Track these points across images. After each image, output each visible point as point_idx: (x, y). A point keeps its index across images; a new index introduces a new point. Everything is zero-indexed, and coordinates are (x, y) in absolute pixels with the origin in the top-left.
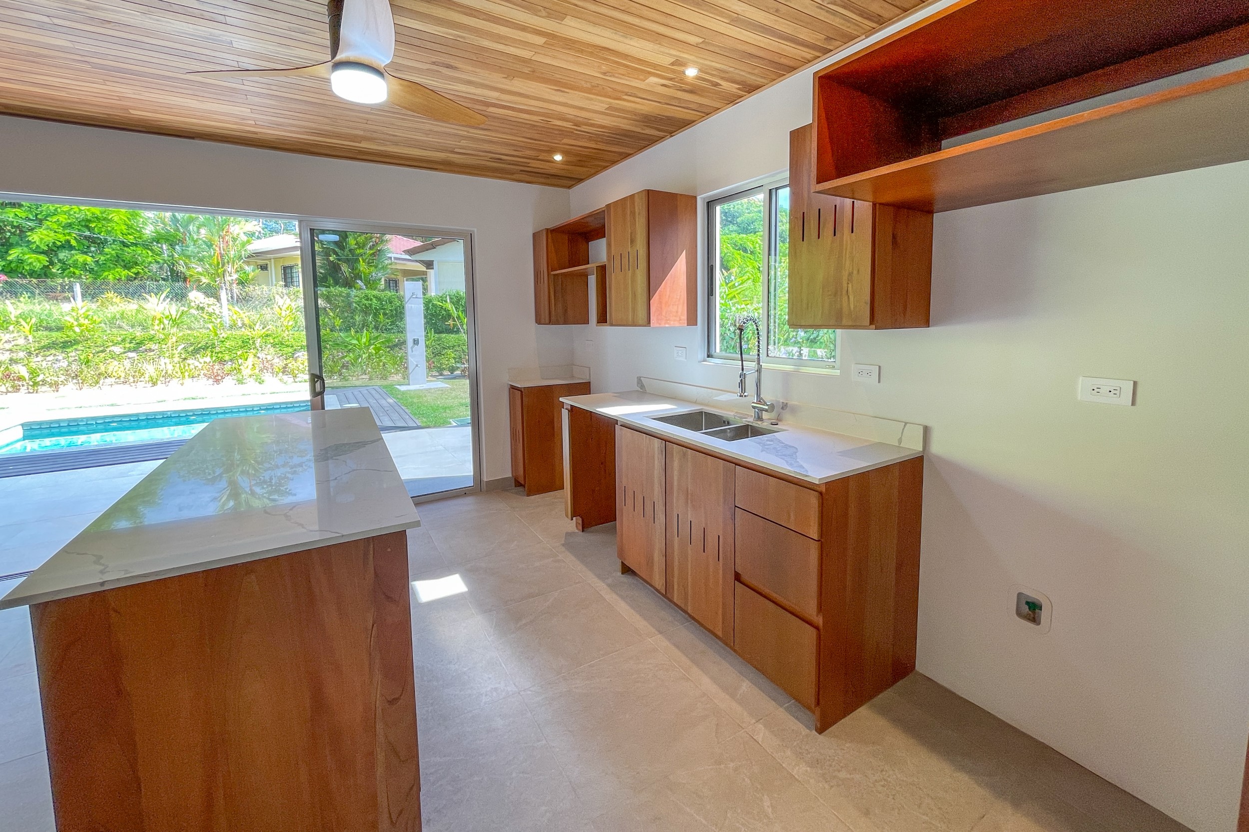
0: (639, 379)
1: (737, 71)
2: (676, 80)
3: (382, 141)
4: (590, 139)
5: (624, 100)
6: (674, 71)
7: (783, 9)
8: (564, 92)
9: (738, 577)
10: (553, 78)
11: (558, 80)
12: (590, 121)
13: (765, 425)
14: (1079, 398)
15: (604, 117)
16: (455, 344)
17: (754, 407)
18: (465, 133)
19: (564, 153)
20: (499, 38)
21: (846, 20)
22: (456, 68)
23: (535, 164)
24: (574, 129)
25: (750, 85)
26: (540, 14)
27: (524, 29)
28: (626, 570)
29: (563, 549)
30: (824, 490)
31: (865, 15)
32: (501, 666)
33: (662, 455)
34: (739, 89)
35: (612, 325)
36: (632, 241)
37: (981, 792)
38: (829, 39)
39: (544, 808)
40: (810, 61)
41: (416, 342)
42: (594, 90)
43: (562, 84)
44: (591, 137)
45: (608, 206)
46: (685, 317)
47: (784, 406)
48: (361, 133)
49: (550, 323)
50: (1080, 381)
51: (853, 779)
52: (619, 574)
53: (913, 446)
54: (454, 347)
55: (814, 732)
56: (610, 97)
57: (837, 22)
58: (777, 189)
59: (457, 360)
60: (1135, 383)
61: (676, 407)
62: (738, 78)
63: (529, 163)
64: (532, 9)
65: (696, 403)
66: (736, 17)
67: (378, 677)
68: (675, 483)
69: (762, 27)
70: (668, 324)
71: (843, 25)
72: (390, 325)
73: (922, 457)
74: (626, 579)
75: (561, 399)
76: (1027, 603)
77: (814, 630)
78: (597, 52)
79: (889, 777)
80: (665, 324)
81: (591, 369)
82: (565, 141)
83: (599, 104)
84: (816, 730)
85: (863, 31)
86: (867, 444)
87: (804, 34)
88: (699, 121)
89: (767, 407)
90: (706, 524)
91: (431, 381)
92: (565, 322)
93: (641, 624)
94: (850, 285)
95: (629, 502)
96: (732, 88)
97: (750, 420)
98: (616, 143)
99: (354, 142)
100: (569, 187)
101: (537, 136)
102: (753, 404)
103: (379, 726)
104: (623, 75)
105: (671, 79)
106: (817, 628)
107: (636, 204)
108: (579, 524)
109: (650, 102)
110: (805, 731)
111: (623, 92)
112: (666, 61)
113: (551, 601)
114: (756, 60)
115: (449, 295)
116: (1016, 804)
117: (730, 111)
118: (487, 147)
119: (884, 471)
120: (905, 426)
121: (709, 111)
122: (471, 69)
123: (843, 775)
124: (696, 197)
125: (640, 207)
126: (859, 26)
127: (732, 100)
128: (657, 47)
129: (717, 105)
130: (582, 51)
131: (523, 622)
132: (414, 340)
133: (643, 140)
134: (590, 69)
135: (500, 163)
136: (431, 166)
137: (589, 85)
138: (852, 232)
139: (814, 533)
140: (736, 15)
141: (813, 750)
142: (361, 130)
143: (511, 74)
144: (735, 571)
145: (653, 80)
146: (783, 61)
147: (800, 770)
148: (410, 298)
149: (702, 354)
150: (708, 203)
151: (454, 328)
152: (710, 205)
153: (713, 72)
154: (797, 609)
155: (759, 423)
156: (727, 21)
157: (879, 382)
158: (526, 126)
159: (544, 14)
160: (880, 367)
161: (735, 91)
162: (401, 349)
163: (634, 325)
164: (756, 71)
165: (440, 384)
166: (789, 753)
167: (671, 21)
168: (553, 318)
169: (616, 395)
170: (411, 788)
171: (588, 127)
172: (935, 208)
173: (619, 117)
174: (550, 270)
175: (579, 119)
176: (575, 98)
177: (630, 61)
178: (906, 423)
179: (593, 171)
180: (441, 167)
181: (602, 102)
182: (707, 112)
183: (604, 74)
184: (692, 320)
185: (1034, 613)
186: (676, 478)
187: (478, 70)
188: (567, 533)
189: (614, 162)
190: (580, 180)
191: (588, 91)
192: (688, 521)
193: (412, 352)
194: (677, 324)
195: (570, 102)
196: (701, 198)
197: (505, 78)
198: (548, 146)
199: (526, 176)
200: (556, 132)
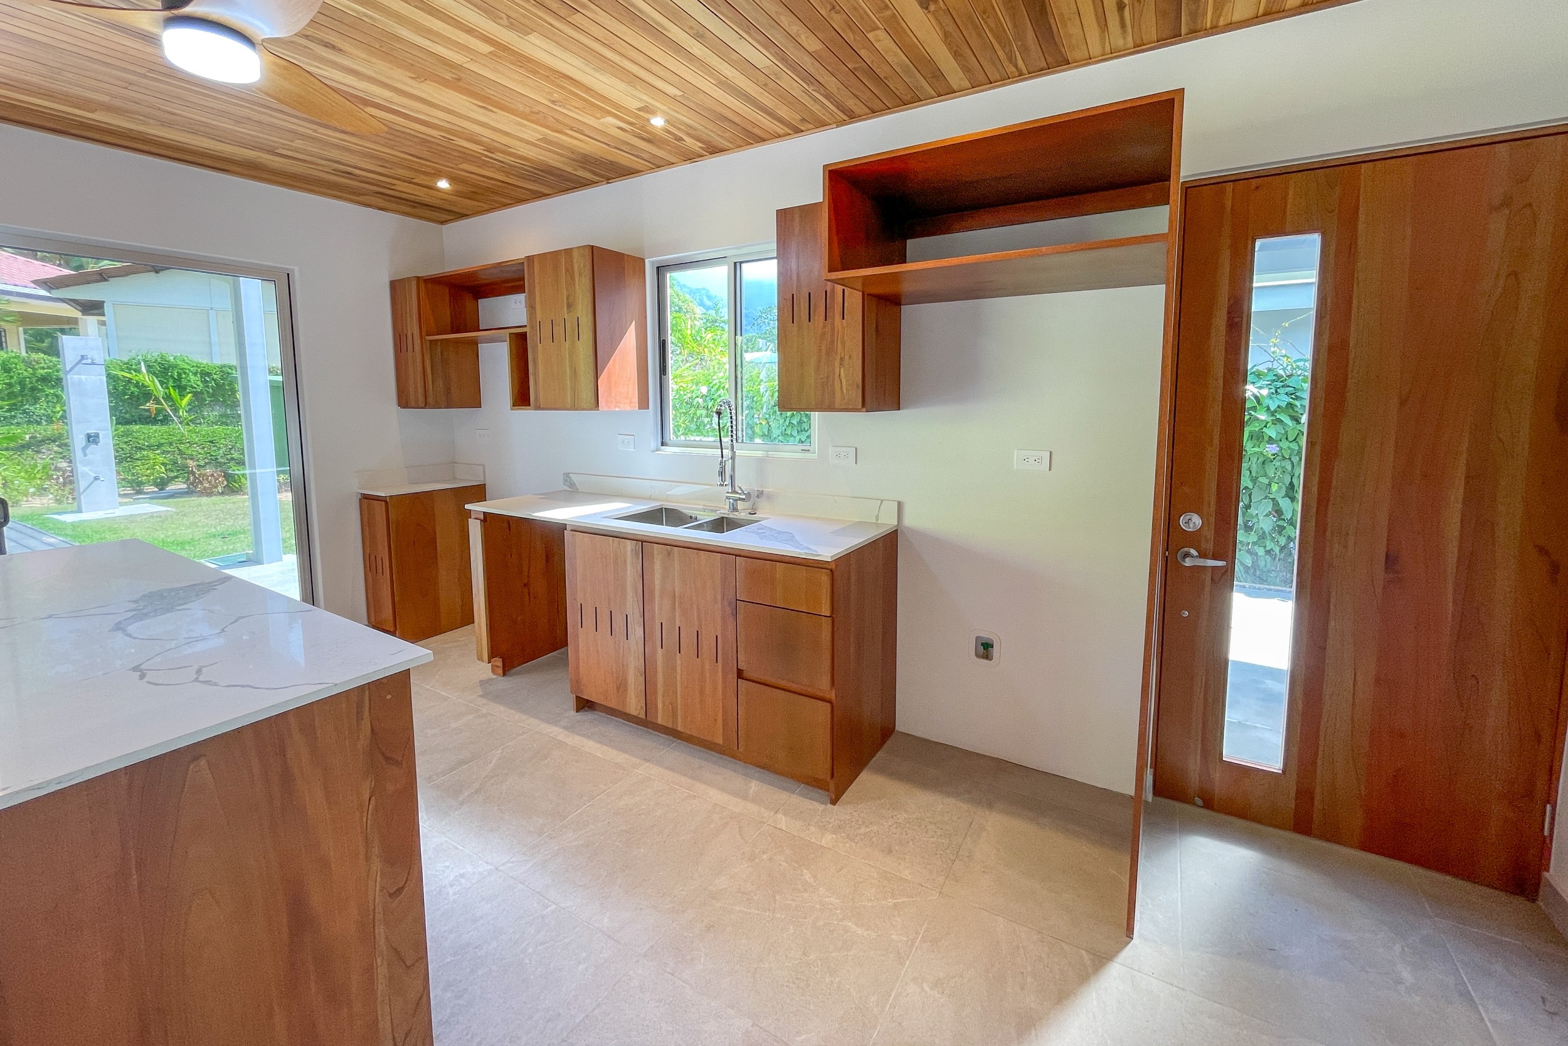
0: (567, 475)
1: (706, 131)
2: (637, 126)
3: (142, 118)
4: (501, 170)
5: (567, 134)
6: (638, 117)
7: (771, 85)
8: (491, 111)
9: (740, 674)
10: (484, 94)
11: (489, 96)
12: (510, 150)
13: (742, 515)
14: (1015, 468)
15: (534, 148)
16: (163, 441)
17: (728, 498)
18: (310, 132)
19: (452, 179)
20: (428, 33)
21: (822, 107)
22: (341, 50)
23: (401, 186)
24: (482, 154)
25: (715, 147)
26: (500, 21)
27: (470, 31)
28: (584, 705)
29: (485, 701)
30: (834, 567)
31: (841, 108)
32: (457, 848)
33: (638, 558)
34: (701, 148)
35: (538, 408)
36: (570, 306)
37: (964, 806)
38: (803, 120)
39: (581, 967)
40: (780, 136)
41: (92, 439)
42: (532, 116)
43: (487, 101)
44: (504, 168)
45: (530, 259)
46: (636, 400)
47: (760, 494)
48: (106, 99)
49: (426, 406)
50: (1016, 452)
51: (872, 830)
52: (573, 713)
53: (889, 521)
54: (159, 446)
55: (830, 806)
56: (547, 127)
57: (815, 108)
58: (741, 263)
59: (168, 467)
60: (1051, 452)
61: (630, 505)
62: (705, 137)
63: (395, 185)
64: (491, 12)
65: (650, 498)
66: (724, 81)
67: (377, 865)
68: (657, 588)
69: (745, 95)
70: (619, 407)
71: (820, 111)
72: (9, 411)
73: (896, 530)
74: (586, 716)
75: (467, 507)
76: (982, 644)
77: (829, 705)
78: (555, 78)
79: (898, 819)
80: (615, 407)
81: (486, 467)
82: (465, 166)
83: (532, 132)
84: (831, 803)
85: (834, 120)
86: (850, 524)
87: (784, 112)
88: (646, 172)
89: (744, 497)
90: (700, 626)
91: (125, 504)
92: (449, 406)
93: (620, 757)
94: (842, 370)
95: (589, 620)
96: (696, 146)
97: (724, 511)
98: (533, 179)
99: (80, 108)
100: (443, 223)
101: (425, 154)
102: (727, 495)
103: (380, 930)
104: (576, 108)
105: (631, 124)
106: (830, 702)
107: (575, 261)
108: (497, 666)
109: (600, 144)
110: (821, 807)
111: (568, 126)
112: (633, 104)
113: (494, 761)
114: (729, 124)
115: (145, 361)
116: (990, 806)
117: (688, 167)
118: (335, 154)
119: (873, 545)
120: (881, 503)
121: (662, 164)
122: (363, 55)
123: (863, 830)
124: (643, 260)
125: (581, 265)
126: (833, 116)
127: (691, 157)
128: (629, 89)
129: (672, 160)
130: (535, 72)
131: (466, 794)
132: (89, 436)
133: (570, 181)
134: (534, 92)
135: (351, 179)
136: (219, 165)
137: (528, 110)
138: (843, 318)
139: (826, 610)
140: (726, 79)
141: (833, 820)
142: (108, 94)
143: (421, 75)
144: (738, 669)
145: (610, 120)
146: (756, 131)
147: (827, 839)
148: (78, 364)
149: (654, 442)
150: (658, 268)
151: (157, 414)
152: (660, 270)
153: (681, 127)
154: (810, 690)
155: (736, 513)
156: (714, 82)
157: (856, 463)
158: (415, 140)
159: (505, 22)
160: (856, 449)
161: (697, 149)
162: (38, 452)
163: (574, 408)
164: (727, 135)
165: (145, 507)
166: (813, 829)
167: (656, 68)
168: (430, 400)
169: (542, 496)
170: (421, 998)
171: (508, 157)
172: (903, 302)
173: (550, 151)
174: (424, 334)
175: (495, 144)
176: (502, 121)
177: (592, 96)
178: (882, 501)
179: (486, 207)
180: (238, 169)
181: (537, 131)
182: (658, 165)
183: (553, 102)
184: (644, 404)
185: (987, 651)
186: (657, 582)
187: (374, 60)
188: (481, 681)
189: (520, 201)
190: (462, 216)
191: (523, 116)
192: (675, 627)
193: (85, 455)
194: (628, 408)
195: (492, 123)
196: (649, 261)
197: (413, 78)
198: (434, 168)
199: (381, 200)
200: (457, 154)
